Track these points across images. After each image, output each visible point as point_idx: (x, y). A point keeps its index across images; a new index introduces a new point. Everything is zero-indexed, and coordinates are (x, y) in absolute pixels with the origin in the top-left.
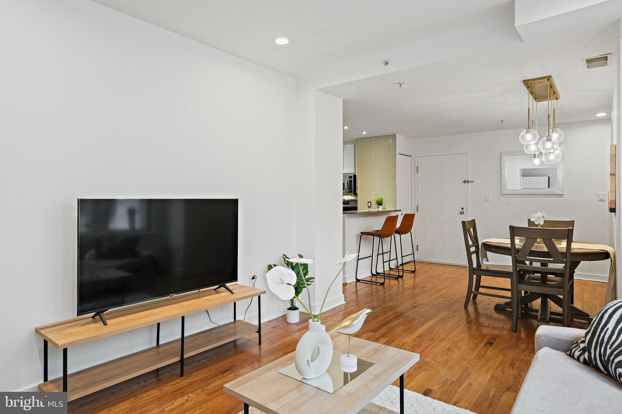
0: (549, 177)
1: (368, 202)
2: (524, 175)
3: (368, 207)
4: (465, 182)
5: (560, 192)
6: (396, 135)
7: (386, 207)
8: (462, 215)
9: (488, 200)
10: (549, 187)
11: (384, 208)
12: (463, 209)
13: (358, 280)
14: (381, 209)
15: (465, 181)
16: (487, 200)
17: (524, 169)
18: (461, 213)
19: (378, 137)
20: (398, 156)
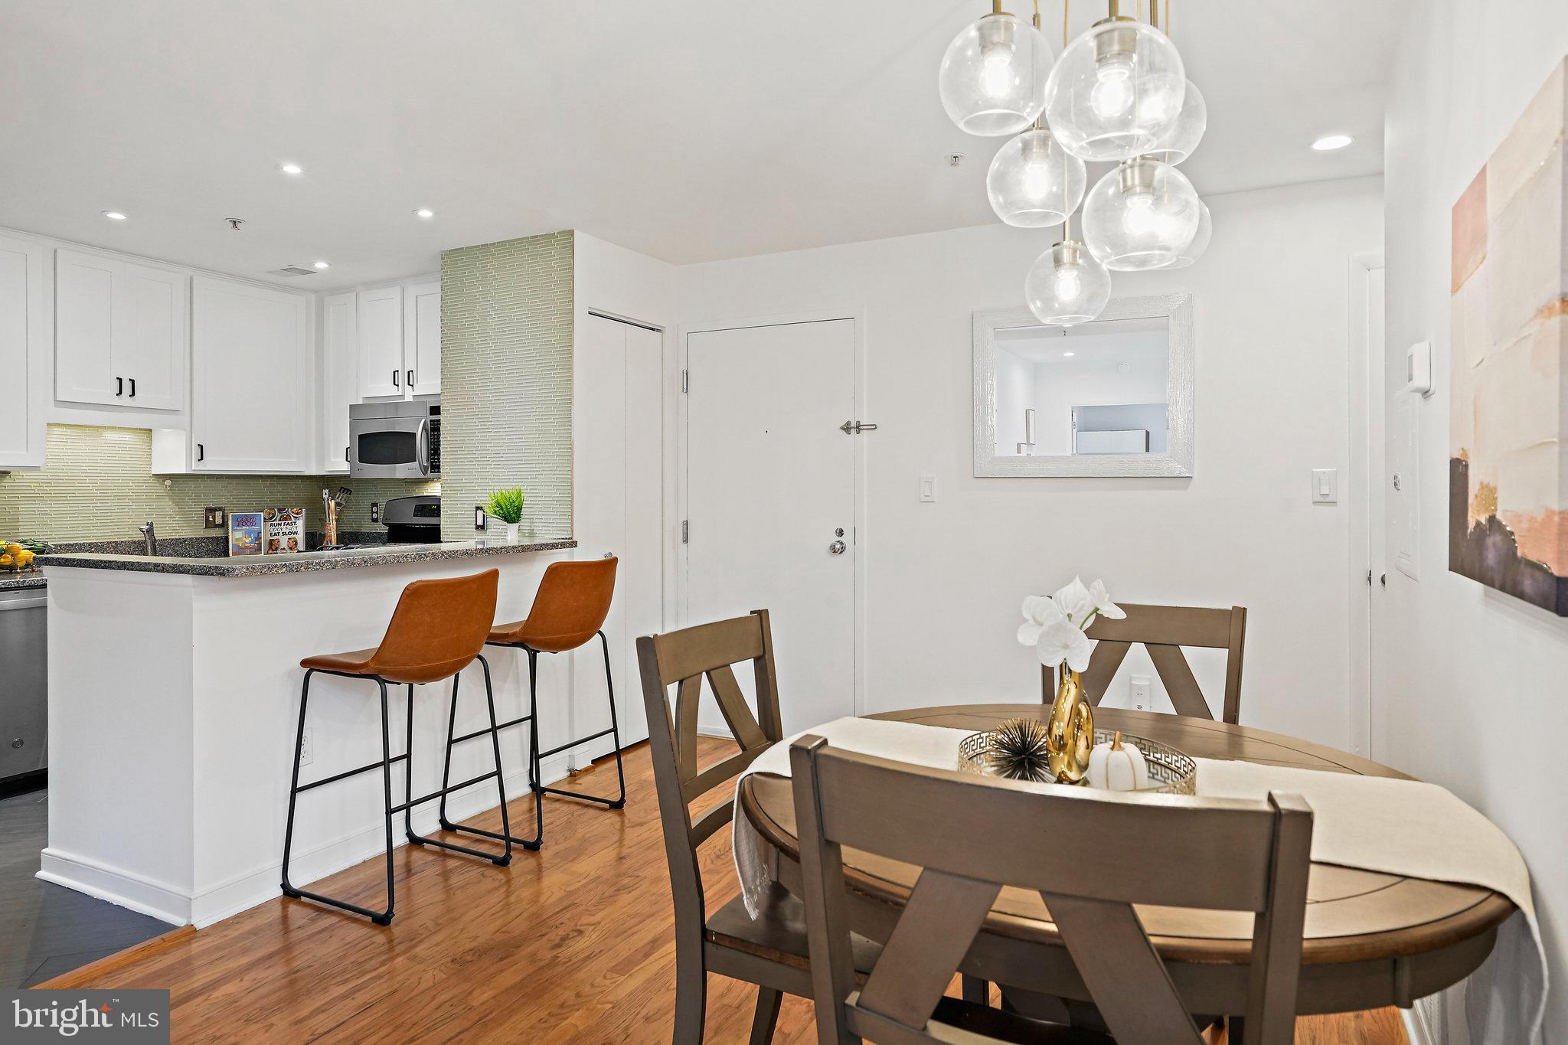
0: (1148, 433)
1: (478, 508)
2: (1085, 428)
3: (478, 527)
4: (847, 428)
5: (1179, 470)
6: (571, 233)
7: (539, 528)
8: (838, 558)
9: (928, 499)
10: (1147, 450)
11: (532, 534)
12: (841, 533)
13: (290, 894)
14: (512, 535)
15: (848, 423)
16: (925, 499)
17: (1087, 409)
18: (834, 550)
19: (511, 242)
20: (581, 320)
